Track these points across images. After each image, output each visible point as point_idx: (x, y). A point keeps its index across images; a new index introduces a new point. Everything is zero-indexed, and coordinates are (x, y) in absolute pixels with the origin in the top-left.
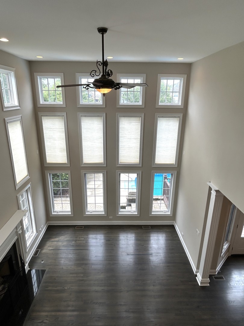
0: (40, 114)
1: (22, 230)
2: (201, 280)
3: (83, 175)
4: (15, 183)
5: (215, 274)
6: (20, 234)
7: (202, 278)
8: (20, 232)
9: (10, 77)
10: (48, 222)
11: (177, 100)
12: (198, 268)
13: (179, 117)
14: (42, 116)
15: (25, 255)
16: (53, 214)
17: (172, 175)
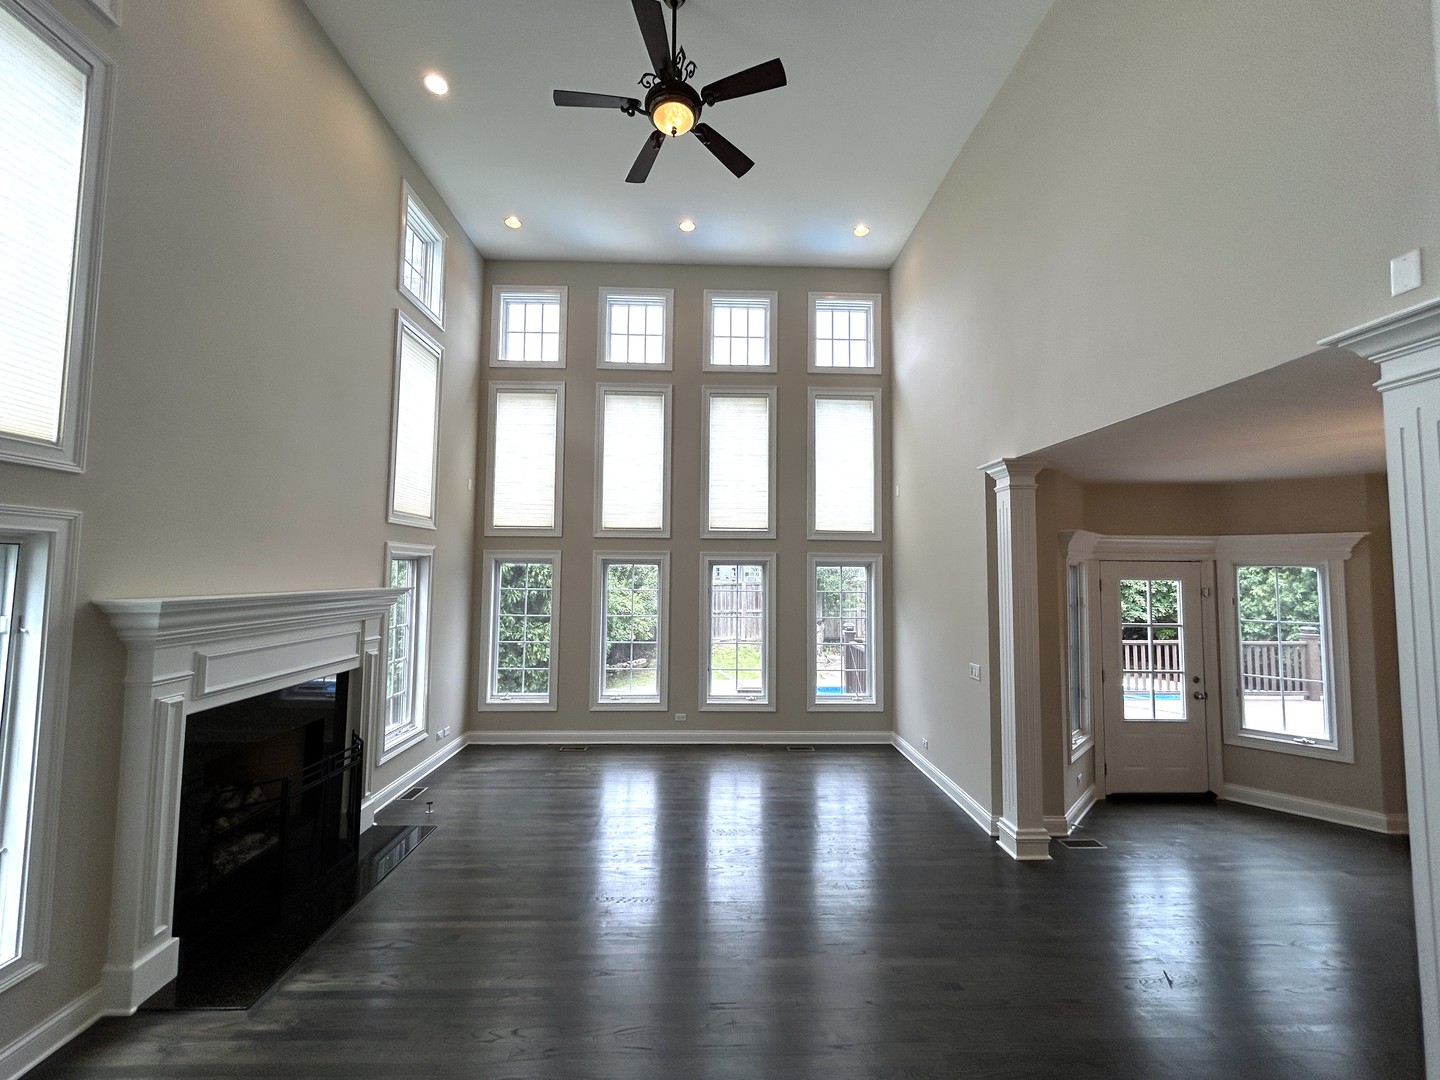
0: (492, 386)
1: (381, 649)
2: (1018, 833)
3: (600, 564)
4: (391, 507)
5: (1064, 834)
6: (370, 656)
7: (1019, 826)
8: (374, 652)
9: (430, 251)
10: (468, 733)
11: (860, 356)
12: (997, 810)
13: (872, 398)
14: (498, 390)
15: (370, 773)
16: (489, 701)
17: (868, 567)
